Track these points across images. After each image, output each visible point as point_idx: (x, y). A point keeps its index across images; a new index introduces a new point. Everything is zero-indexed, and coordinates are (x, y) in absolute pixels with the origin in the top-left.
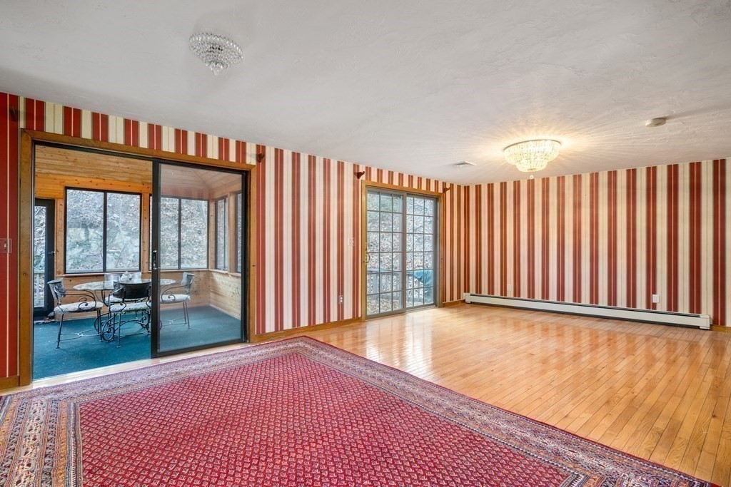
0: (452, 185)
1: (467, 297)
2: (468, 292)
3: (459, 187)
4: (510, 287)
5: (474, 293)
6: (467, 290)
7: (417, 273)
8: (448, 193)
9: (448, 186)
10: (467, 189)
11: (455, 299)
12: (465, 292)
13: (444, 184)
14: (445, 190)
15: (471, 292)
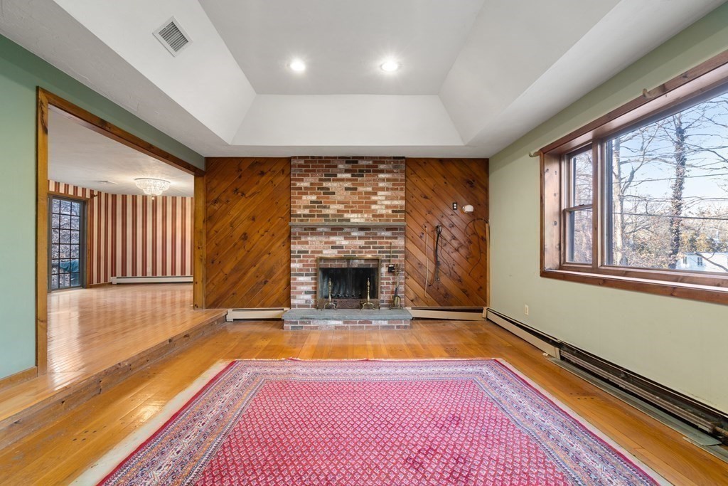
0: (99, 193)
1: (114, 280)
2: (115, 276)
3: (107, 195)
4: (149, 269)
5: (120, 276)
6: (114, 274)
7: (62, 264)
8: (96, 199)
9: (95, 193)
10: (114, 197)
11: (102, 281)
12: (112, 276)
13: (92, 191)
14: (92, 196)
15: (117, 276)
